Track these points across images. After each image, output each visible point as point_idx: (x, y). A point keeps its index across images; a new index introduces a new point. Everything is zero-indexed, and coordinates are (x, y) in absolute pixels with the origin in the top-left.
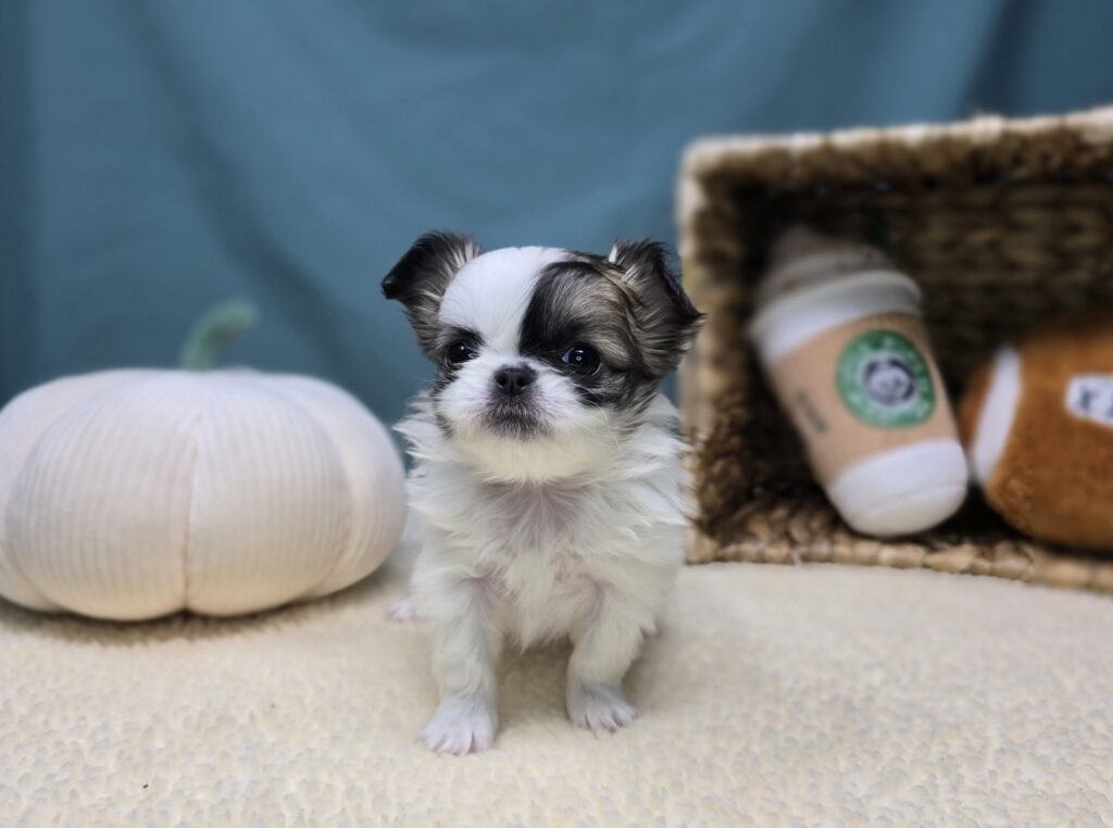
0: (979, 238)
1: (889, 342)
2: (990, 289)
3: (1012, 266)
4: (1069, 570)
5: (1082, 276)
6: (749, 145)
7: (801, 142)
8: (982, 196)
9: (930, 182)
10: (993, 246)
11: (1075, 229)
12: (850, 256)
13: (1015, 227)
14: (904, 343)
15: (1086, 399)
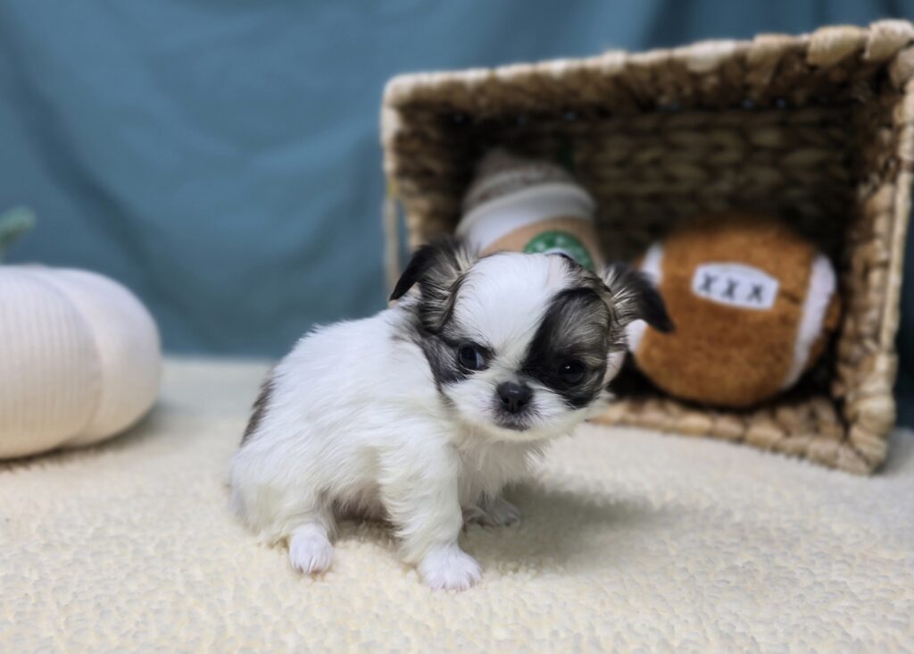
0: (646, 156)
1: (560, 240)
2: (654, 198)
3: (671, 179)
4: (696, 421)
5: (725, 185)
6: (433, 79)
7: (473, 76)
8: (647, 122)
9: (602, 112)
10: (656, 162)
11: (720, 148)
12: (533, 172)
13: (674, 147)
14: (574, 241)
15: (708, 283)
